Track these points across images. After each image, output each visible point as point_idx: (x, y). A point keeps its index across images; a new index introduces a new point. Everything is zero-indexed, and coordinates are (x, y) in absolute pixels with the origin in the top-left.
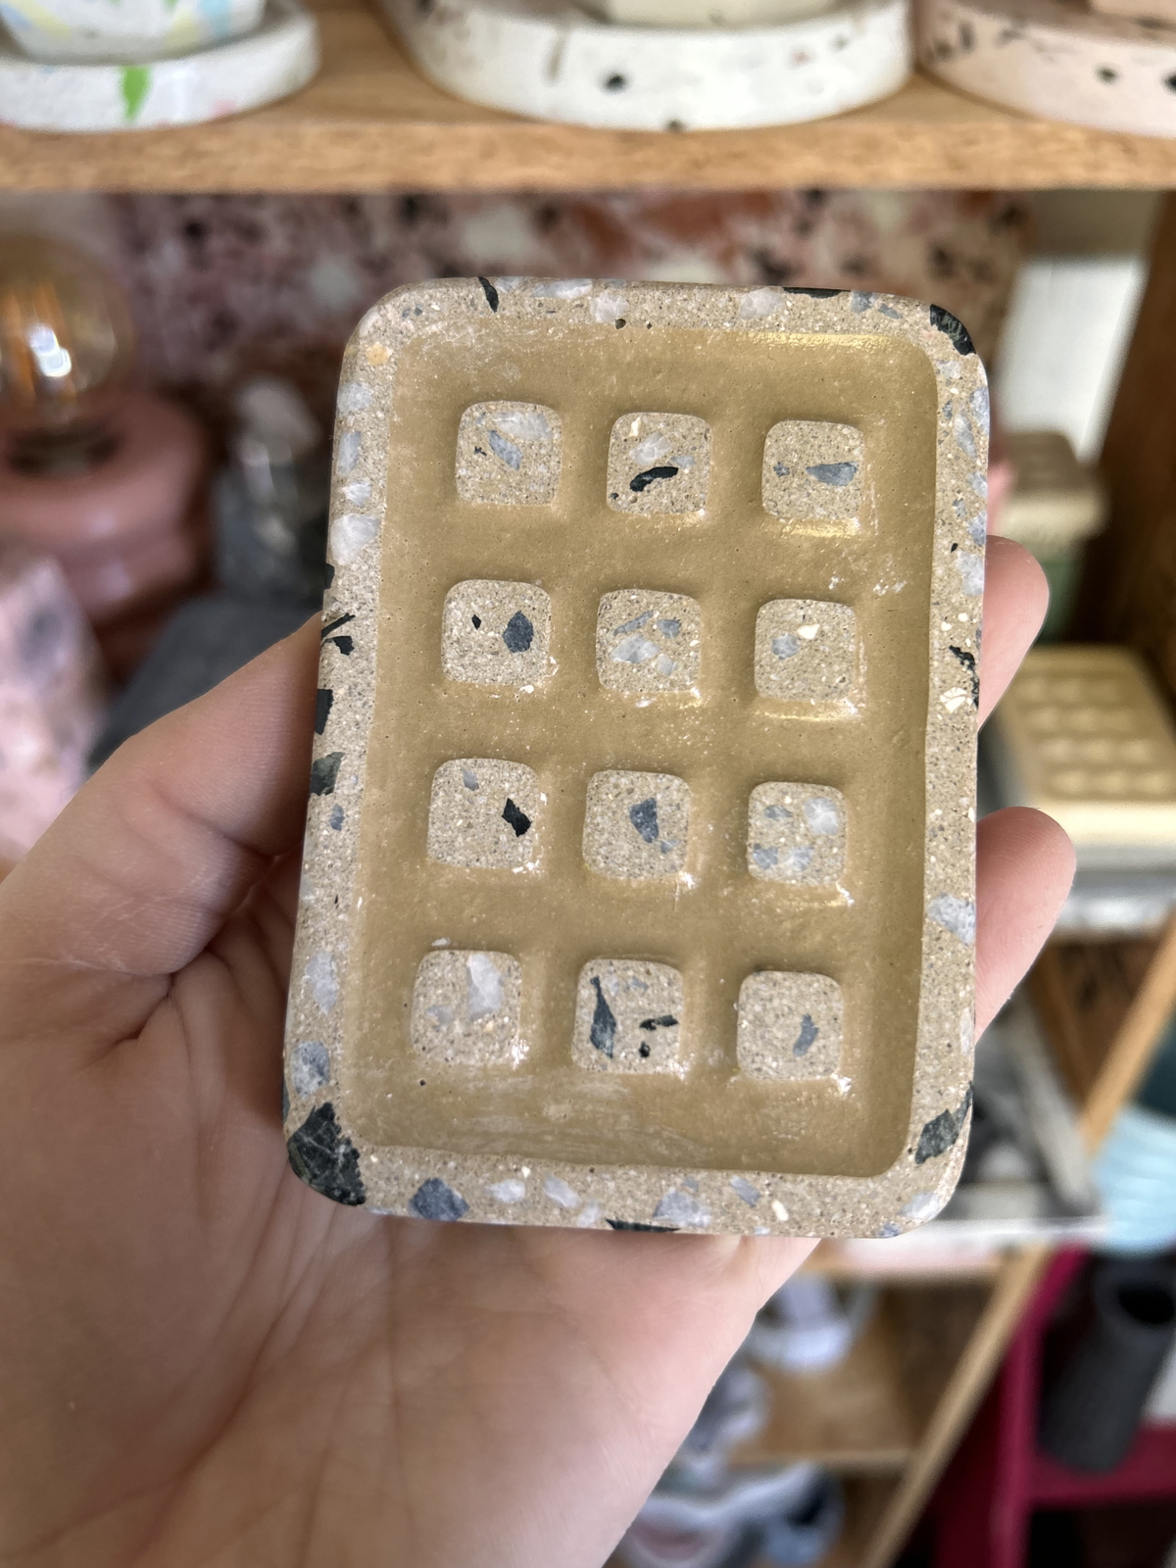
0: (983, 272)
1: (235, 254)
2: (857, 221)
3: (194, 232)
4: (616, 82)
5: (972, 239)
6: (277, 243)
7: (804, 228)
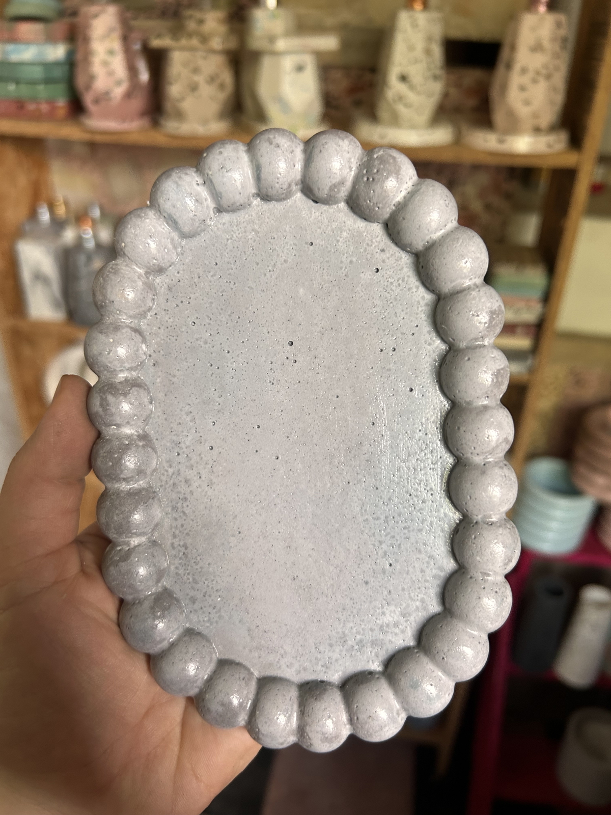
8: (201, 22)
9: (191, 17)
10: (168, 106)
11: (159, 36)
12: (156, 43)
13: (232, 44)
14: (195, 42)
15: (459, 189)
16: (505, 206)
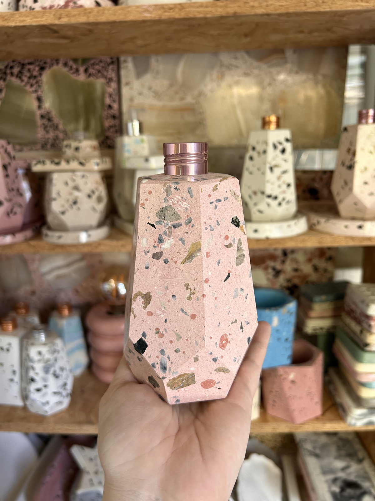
0: (326, 271)
2: (296, 261)
4: (256, 231)
5: (322, 264)
7: (283, 262)
8: (77, 149)
9: (67, 146)
10: (50, 219)
11: (39, 162)
12: (37, 168)
13: (107, 165)
14: (74, 165)
15: (290, 256)
16: (329, 266)
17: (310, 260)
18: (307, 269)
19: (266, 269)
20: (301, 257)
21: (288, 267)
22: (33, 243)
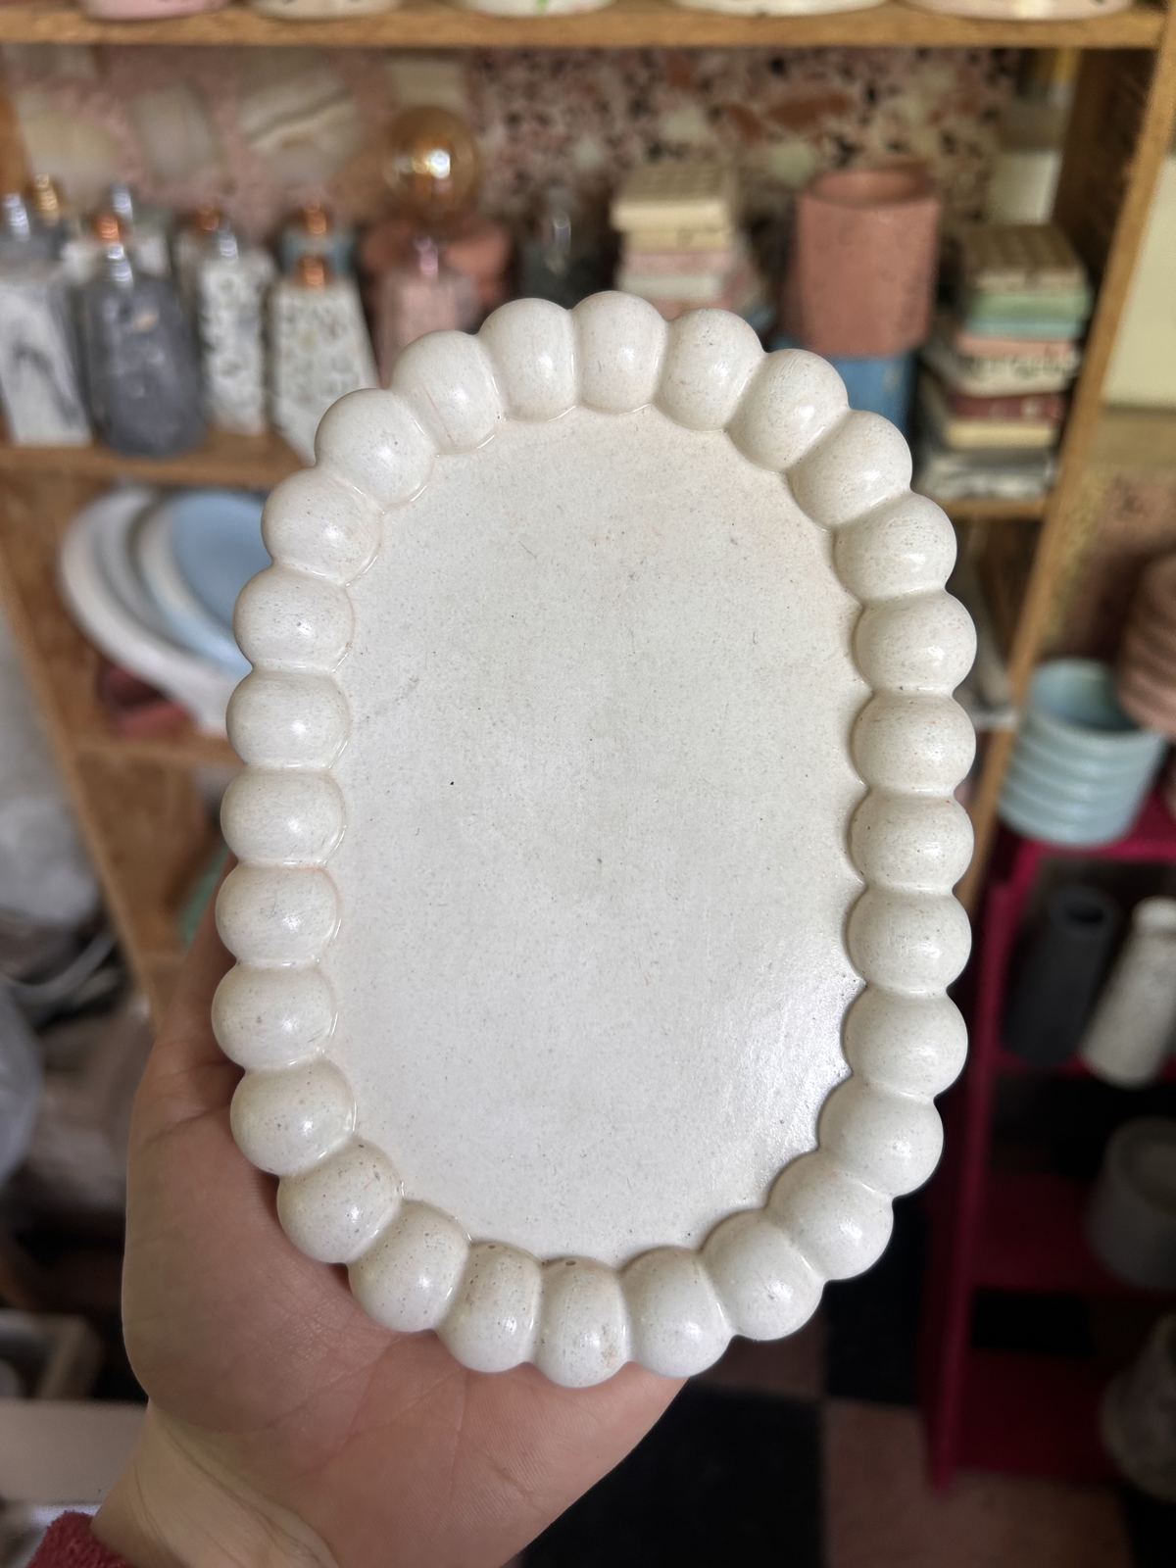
0: (974, 150)
1: (536, 134)
2: (896, 117)
3: (513, 120)
5: (966, 129)
6: (559, 128)
7: (865, 121)
15: (887, 104)
16: (985, 138)
17: (935, 117)
18: (925, 143)
19: (817, 141)
20: (911, 106)
21: (876, 137)
22: (232, 14)
